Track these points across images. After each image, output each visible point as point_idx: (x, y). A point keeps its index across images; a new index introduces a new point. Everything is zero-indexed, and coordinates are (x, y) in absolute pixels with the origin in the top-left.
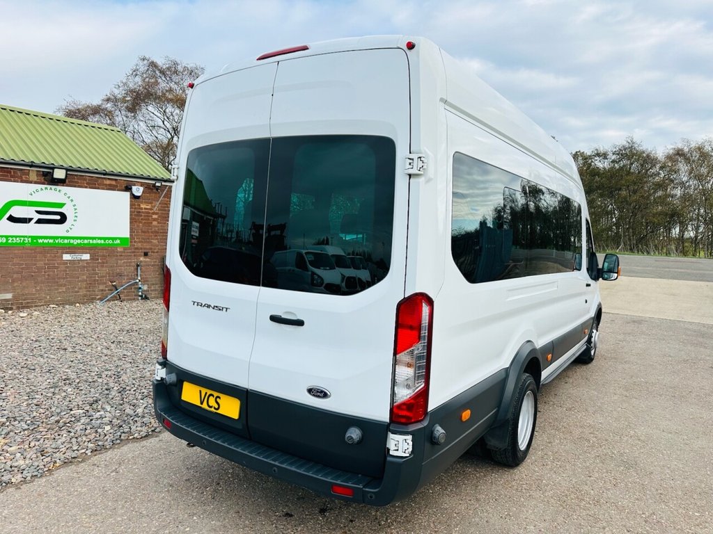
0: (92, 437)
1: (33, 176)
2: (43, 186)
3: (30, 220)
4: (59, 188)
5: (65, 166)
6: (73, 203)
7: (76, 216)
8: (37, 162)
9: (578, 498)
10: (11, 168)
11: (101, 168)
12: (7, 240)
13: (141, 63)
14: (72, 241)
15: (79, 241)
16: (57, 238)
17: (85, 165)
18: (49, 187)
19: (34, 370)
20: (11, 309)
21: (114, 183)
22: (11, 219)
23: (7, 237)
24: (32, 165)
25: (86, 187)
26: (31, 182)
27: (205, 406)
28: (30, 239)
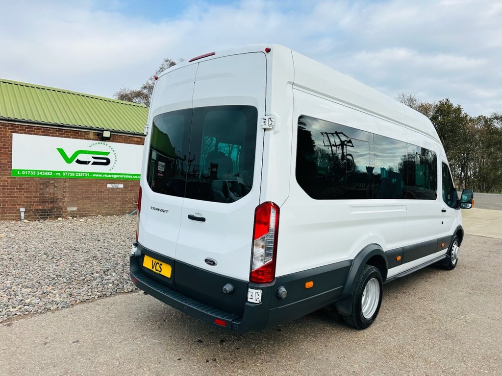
0: (100, 289)
1: (91, 136)
2: (97, 142)
3: (89, 162)
4: (106, 143)
5: (110, 129)
6: (114, 152)
7: (116, 161)
8: (94, 127)
9: (399, 352)
10: (79, 131)
11: (132, 130)
12: (75, 175)
13: (166, 63)
14: (113, 176)
15: (117, 176)
16: (104, 174)
17: (122, 129)
18: (100, 142)
19: (78, 251)
20: (76, 217)
21: (139, 140)
22: (78, 162)
23: (75, 172)
24: (91, 129)
25: (122, 143)
26: (90, 139)
27: (154, 270)
28: (88, 174)
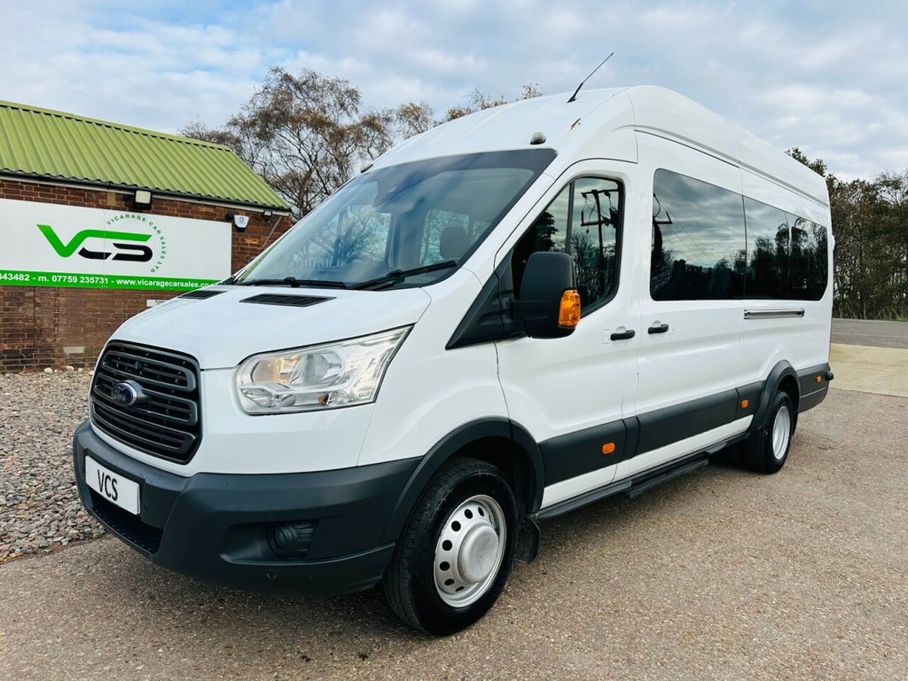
1: (112, 201)
2: (124, 213)
3: (108, 255)
4: (143, 215)
5: (151, 187)
6: (161, 235)
7: (163, 252)
8: (116, 182)
10: (85, 190)
11: (196, 190)
12: (79, 280)
13: (272, 76)
14: (158, 283)
15: (167, 284)
16: (140, 279)
17: (176, 187)
18: (131, 214)
20: (82, 366)
21: (211, 210)
22: (84, 253)
23: (78, 276)
24: (110, 186)
25: (177, 216)
26: (109, 208)
28: (107, 279)
